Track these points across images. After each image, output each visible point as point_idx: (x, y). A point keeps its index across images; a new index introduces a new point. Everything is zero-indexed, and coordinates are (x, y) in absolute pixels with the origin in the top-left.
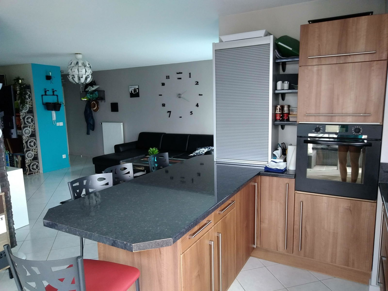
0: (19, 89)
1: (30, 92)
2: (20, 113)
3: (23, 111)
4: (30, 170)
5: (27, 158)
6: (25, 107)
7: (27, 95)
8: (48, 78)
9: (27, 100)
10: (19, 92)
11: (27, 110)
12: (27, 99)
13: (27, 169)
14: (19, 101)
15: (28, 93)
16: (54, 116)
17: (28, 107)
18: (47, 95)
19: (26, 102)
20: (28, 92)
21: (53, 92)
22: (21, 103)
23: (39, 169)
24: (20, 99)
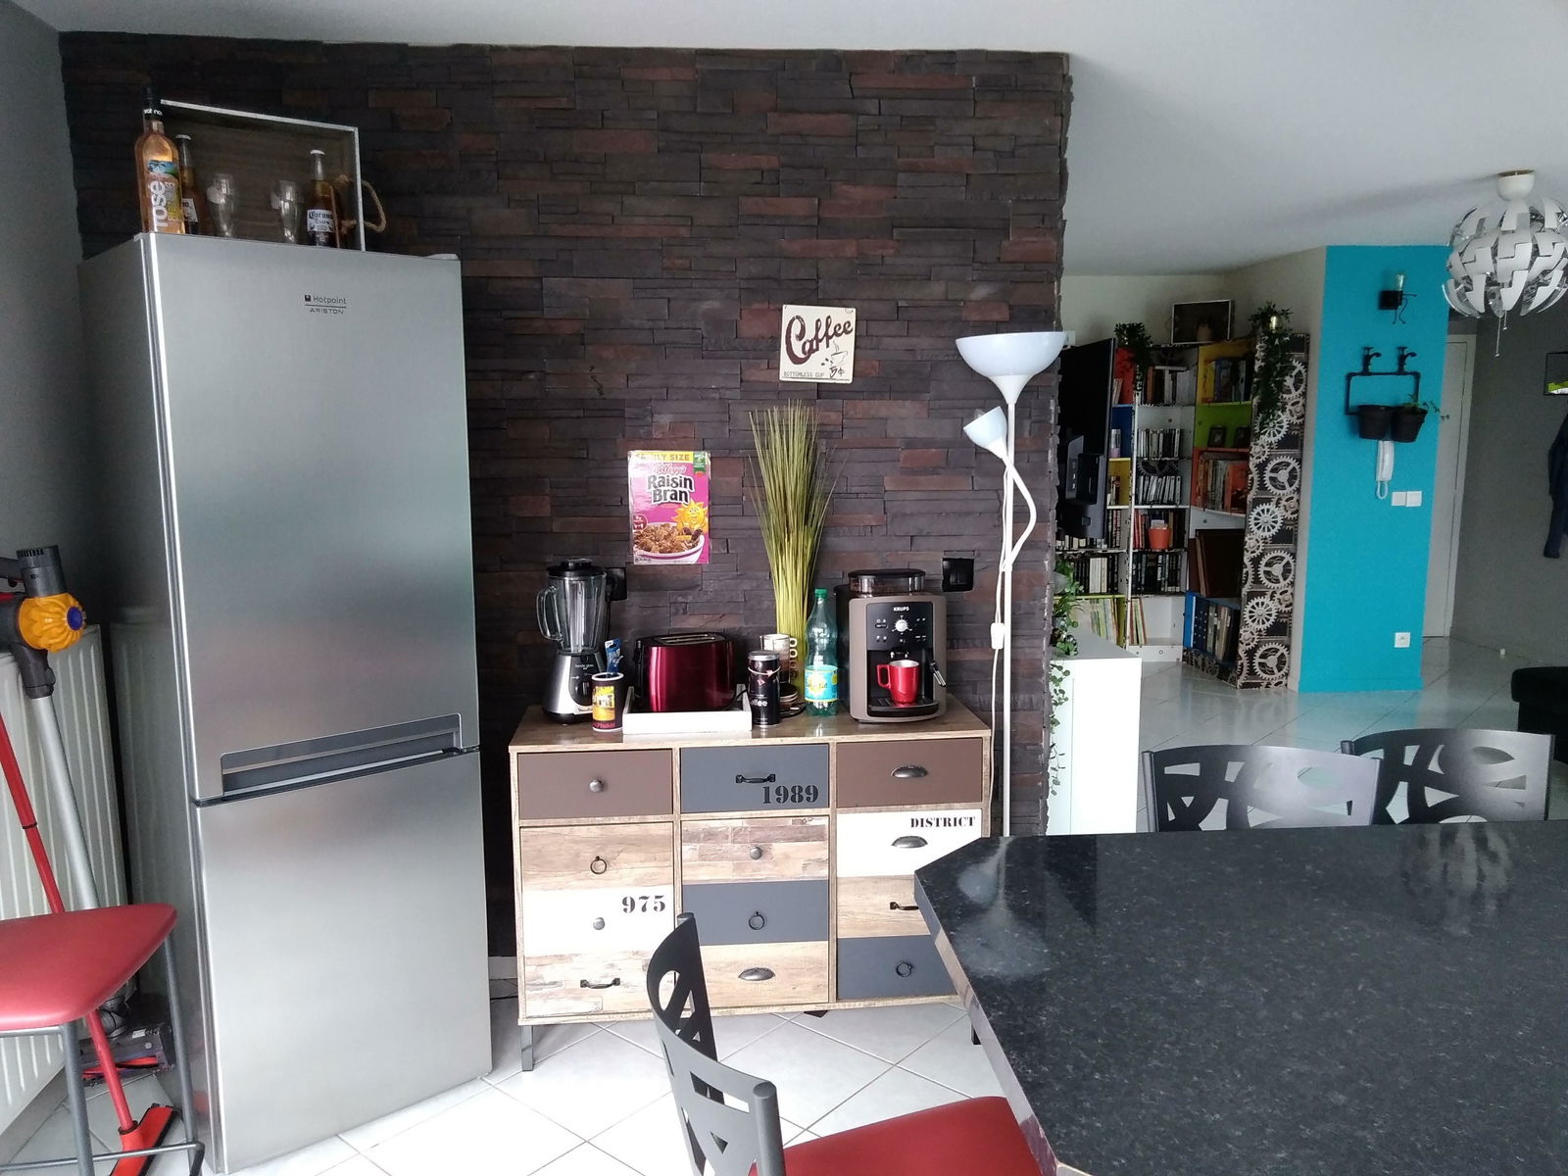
0: (1262, 354)
1: (1306, 364)
2: (1252, 444)
3: (1264, 439)
4: (1252, 672)
5: (1249, 621)
6: (1271, 424)
7: (1291, 376)
8: (1390, 300)
9: (1285, 396)
10: (1263, 364)
11: (1279, 437)
12: (1289, 392)
13: (1242, 664)
14: (1255, 401)
15: (1294, 368)
16: (1387, 463)
17: (1285, 425)
18: (1370, 374)
19: (1279, 404)
20: (1295, 363)
21: (1402, 359)
22: (1261, 407)
23: (1287, 675)
24: (1259, 392)
